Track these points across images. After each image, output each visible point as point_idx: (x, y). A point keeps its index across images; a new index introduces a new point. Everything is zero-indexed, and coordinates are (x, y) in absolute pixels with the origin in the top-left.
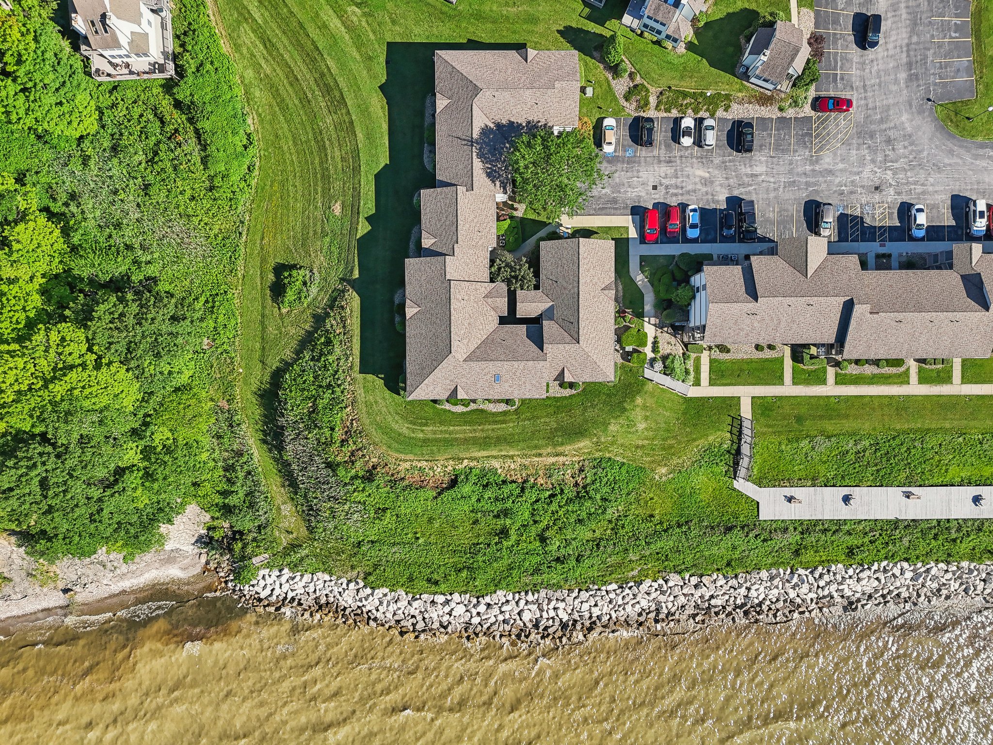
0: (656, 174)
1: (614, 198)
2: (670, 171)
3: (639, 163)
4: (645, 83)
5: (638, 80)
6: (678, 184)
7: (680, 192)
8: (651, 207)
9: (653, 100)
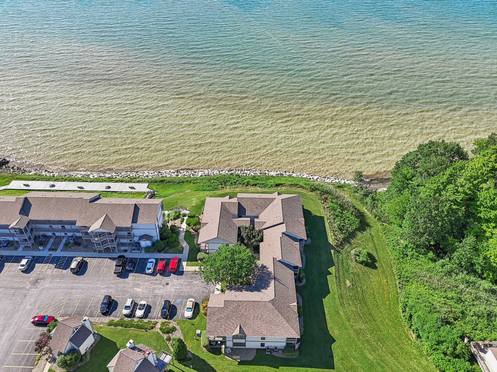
0: (165, 290)
1: (192, 279)
2: (157, 292)
3: (174, 296)
4: (161, 333)
5: (165, 336)
6: (153, 285)
7: (153, 281)
8: (172, 274)
9: (159, 326)
